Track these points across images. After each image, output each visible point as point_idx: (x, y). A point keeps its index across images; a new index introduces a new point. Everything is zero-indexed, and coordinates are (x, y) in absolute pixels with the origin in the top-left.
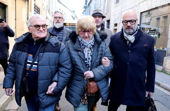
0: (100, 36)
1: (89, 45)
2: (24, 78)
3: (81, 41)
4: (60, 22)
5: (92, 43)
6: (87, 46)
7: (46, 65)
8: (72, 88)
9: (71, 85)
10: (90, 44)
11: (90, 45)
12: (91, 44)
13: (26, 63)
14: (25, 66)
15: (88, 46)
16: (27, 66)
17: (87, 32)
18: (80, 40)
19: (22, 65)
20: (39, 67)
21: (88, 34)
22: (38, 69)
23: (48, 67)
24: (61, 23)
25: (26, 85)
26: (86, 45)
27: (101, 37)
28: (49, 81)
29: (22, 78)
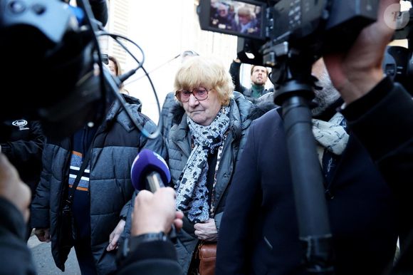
1: (203, 135)
13: (68, 172)
19: (57, 179)
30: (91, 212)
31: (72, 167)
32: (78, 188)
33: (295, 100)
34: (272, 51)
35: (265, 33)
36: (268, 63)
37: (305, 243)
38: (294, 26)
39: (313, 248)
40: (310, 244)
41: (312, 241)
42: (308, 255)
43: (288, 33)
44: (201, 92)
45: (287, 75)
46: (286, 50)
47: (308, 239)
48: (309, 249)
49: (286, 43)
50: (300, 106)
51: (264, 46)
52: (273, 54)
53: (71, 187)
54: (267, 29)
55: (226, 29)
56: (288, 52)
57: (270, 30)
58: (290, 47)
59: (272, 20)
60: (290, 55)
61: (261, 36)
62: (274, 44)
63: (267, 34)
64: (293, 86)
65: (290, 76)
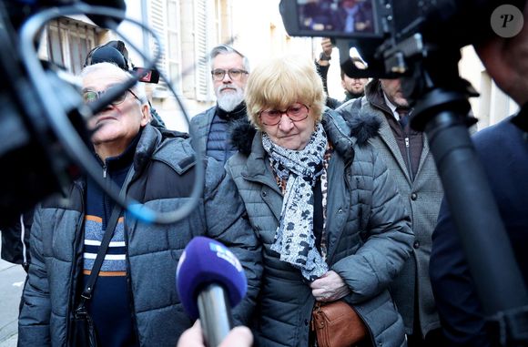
0: (350, 126)
1: (301, 163)
2: (76, 307)
3: (272, 150)
4: (236, 87)
5: (315, 154)
6: (294, 168)
7: (157, 251)
8: (268, 331)
9: (264, 317)
10: (303, 160)
11: (305, 163)
12: (307, 162)
13: (80, 250)
14: (78, 263)
15: (298, 168)
16: (86, 263)
17: (286, 112)
18: (268, 149)
19: (63, 260)
20: (132, 259)
21: (293, 121)
22: (129, 270)
23: (166, 256)
24: (239, 90)
25: (87, 333)
26: (289, 164)
27: (354, 133)
28: (179, 310)
29: (72, 308)
30: (137, 307)
31: (87, 242)
32: (101, 274)
33: (445, 118)
34: (398, 51)
35: (381, 27)
36: (395, 69)
37: (496, 324)
38: (425, 8)
39: (508, 330)
40: (503, 325)
41: (506, 318)
42: (503, 340)
43: (418, 21)
44: (297, 110)
45: (425, 83)
46: (420, 45)
47: (499, 316)
48: (503, 332)
49: (418, 36)
50: (452, 125)
51: (382, 48)
52: (400, 55)
53: (88, 273)
54: (384, 21)
55: (325, 29)
56: (423, 49)
57: (389, 22)
58: (424, 41)
59: (388, 6)
60: (425, 53)
61: (377, 32)
62: (398, 41)
63: (386, 29)
64: (438, 98)
65: (430, 83)
